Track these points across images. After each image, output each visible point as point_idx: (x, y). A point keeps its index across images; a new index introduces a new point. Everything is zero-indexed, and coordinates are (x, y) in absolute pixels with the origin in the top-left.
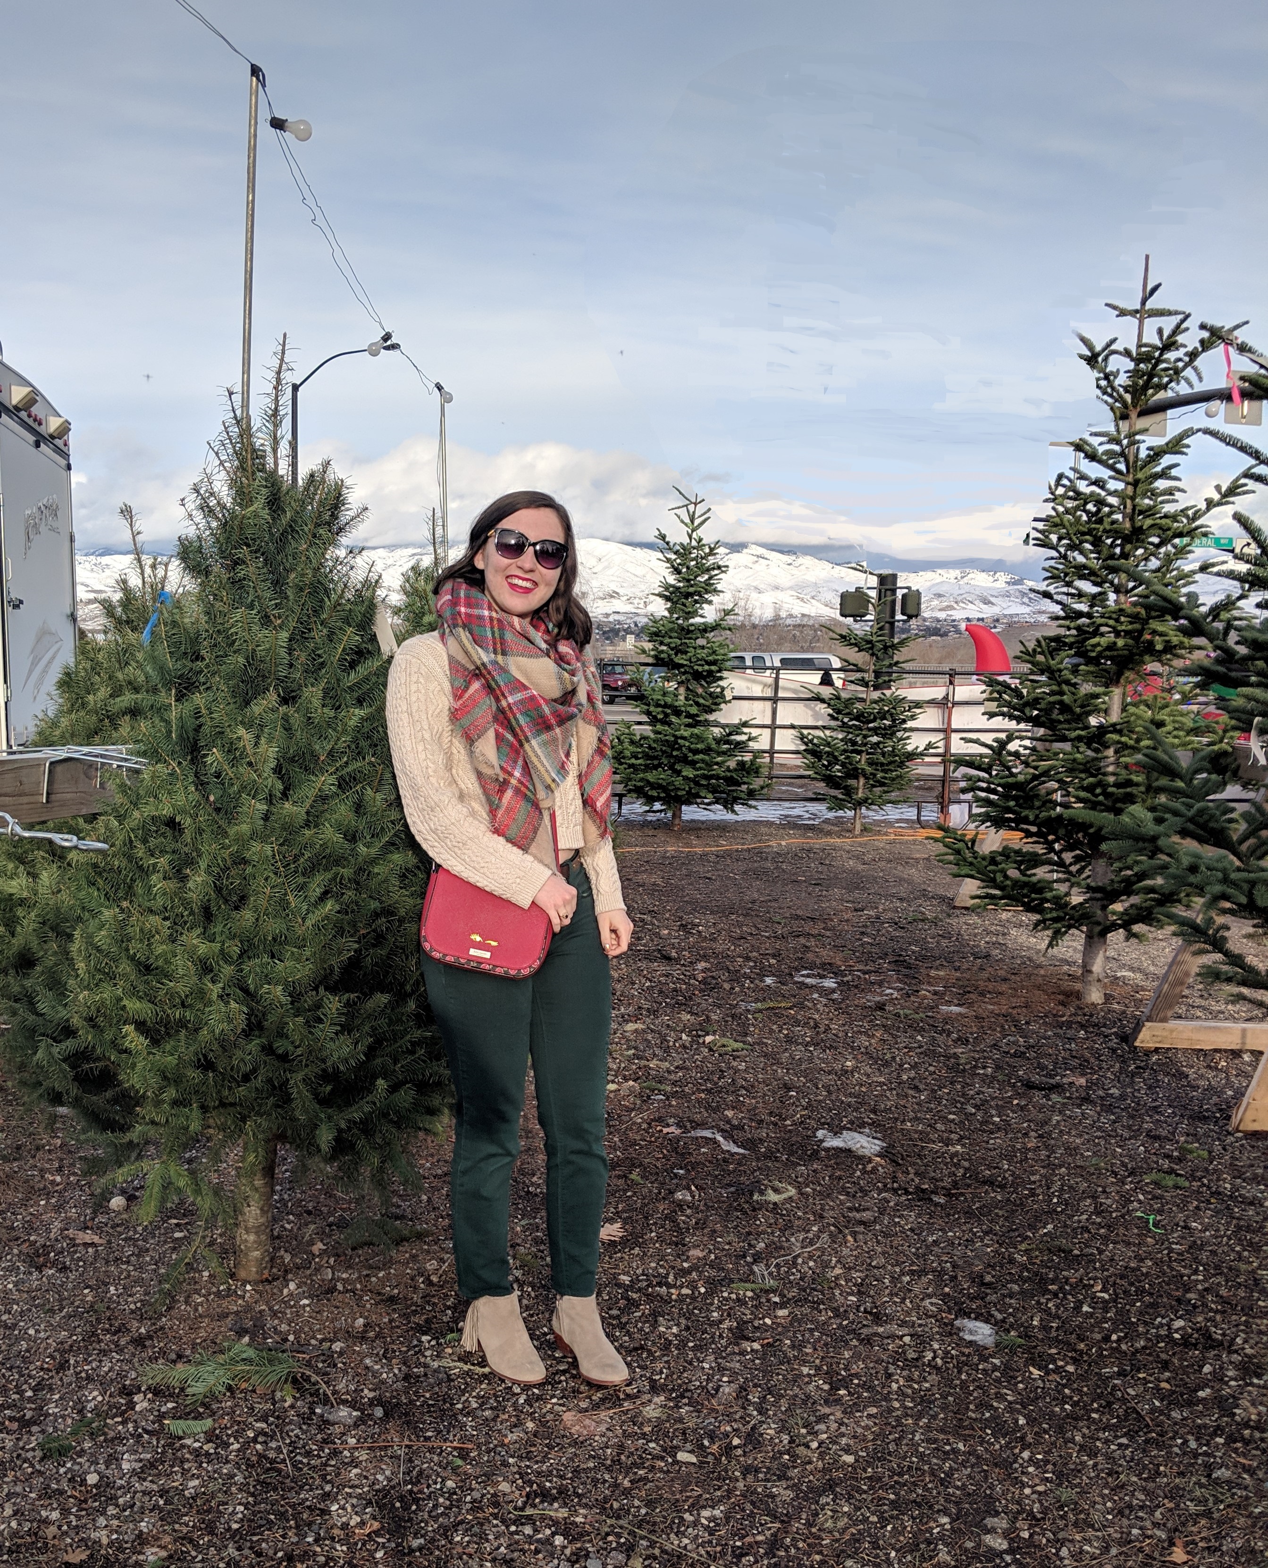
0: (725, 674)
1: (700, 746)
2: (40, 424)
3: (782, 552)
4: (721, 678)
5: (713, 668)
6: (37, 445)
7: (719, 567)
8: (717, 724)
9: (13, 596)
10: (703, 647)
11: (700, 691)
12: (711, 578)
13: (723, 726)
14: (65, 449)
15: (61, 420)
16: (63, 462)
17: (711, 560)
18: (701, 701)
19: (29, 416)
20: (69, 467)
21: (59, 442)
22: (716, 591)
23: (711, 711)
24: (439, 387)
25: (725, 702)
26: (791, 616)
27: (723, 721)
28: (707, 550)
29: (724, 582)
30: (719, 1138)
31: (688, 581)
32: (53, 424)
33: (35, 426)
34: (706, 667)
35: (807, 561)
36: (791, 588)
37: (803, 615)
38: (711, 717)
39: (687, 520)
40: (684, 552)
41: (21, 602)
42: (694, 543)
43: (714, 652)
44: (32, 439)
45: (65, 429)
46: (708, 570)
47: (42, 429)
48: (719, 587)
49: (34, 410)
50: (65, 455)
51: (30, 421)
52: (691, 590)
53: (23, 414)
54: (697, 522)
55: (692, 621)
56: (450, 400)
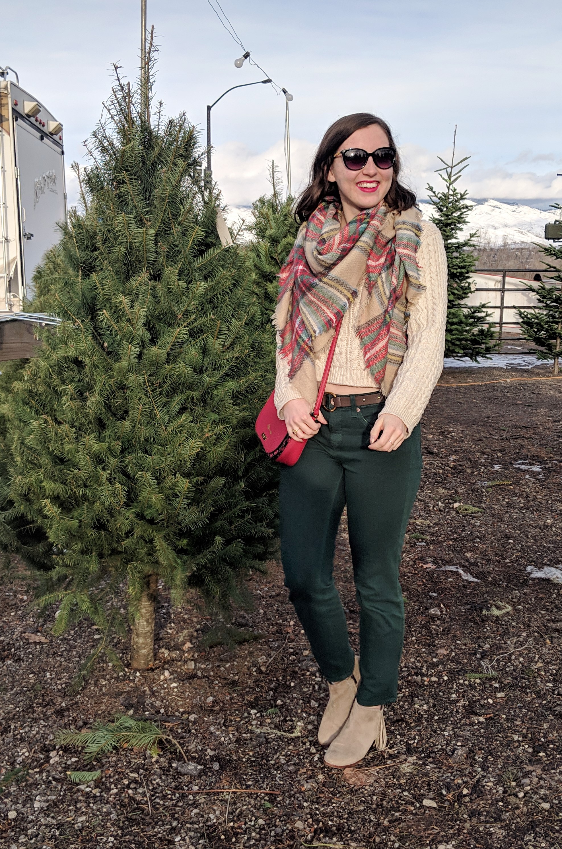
0: (471, 274)
1: (455, 320)
2: (43, 126)
3: (509, 204)
4: (468, 277)
5: (464, 271)
6: (42, 138)
7: (467, 207)
8: (466, 307)
9: (27, 232)
10: (457, 258)
11: (455, 285)
12: (461, 214)
13: (470, 308)
14: (60, 142)
15: (57, 123)
16: (60, 150)
17: (462, 202)
18: (456, 292)
19: (37, 120)
20: (63, 153)
21: (56, 137)
22: (464, 222)
23: (462, 298)
24: (285, 91)
25: (471, 292)
26: (515, 243)
27: (470, 304)
28: (459, 196)
29: (470, 217)
30: (461, 571)
31: (447, 216)
32: (52, 126)
33: (40, 127)
34: (459, 270)
35: (525, 209)
36: (515, 226)
37: (523, 242)
38: (462, 302)
39: (446, 177)
40: (445, 198)
41: (32, 235)
42: (451, 192)
43: (464, 261)
44: (39, 135)
45: (59, 129)
46: (460, 209)
47: (45, 129)
48: (467, 220)
49: (39, 116)
50: (61, 146)
51: (37, 124)
52: (449, 221)
53: (33, 119)
54: (453, 179)
55: (449, 241)
56: (291, 99)
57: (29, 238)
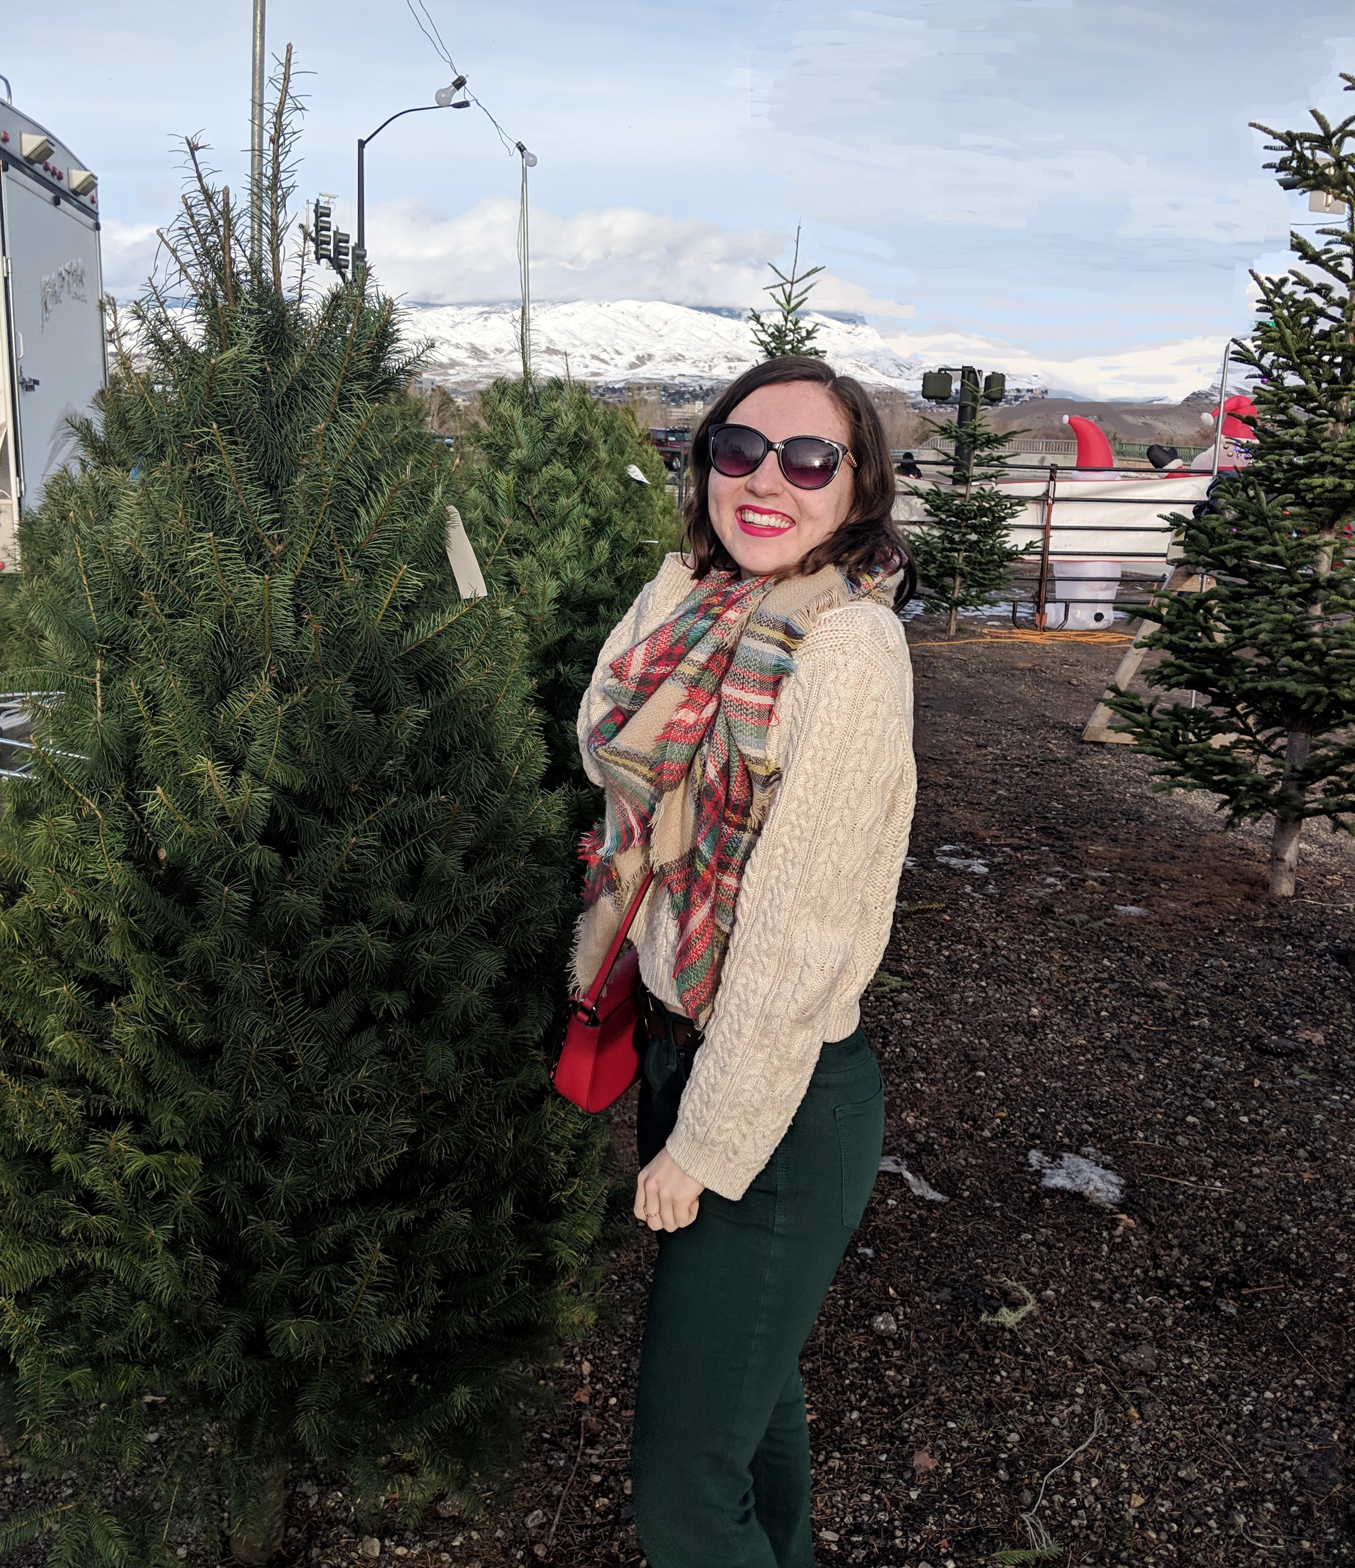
2: (60, 178)
6: (56, 202)
9: (27, 376)
14: (92, 207)
15: (86, 174)
16: (91, 222)
19: (46, 168)
20: (97, 227)
21: (85, 200)
24: (521, 148)
32: (77, 178)
33: (54, 181)
39: (783, 300)
41: (36, 382)
44: (49, 195)
45: (90, 185)
47: (63, 184)
49: (51, 161)
50: (93, 214)
51: (47, 175)
53: (39, 168)
54: (794, 303)
56: (532, 161)
57: (31, 388)
